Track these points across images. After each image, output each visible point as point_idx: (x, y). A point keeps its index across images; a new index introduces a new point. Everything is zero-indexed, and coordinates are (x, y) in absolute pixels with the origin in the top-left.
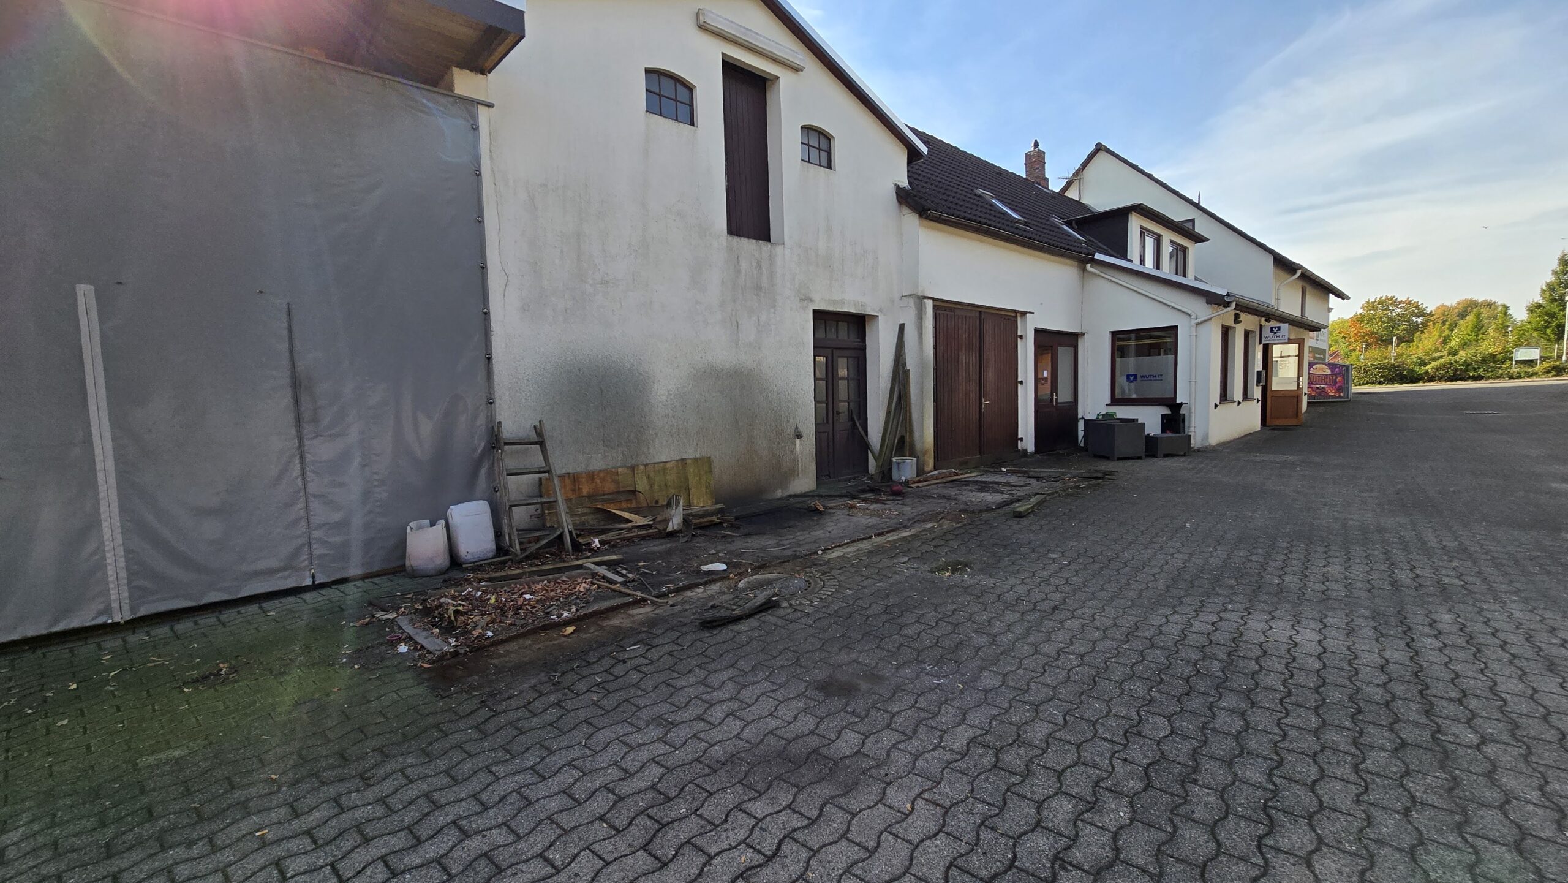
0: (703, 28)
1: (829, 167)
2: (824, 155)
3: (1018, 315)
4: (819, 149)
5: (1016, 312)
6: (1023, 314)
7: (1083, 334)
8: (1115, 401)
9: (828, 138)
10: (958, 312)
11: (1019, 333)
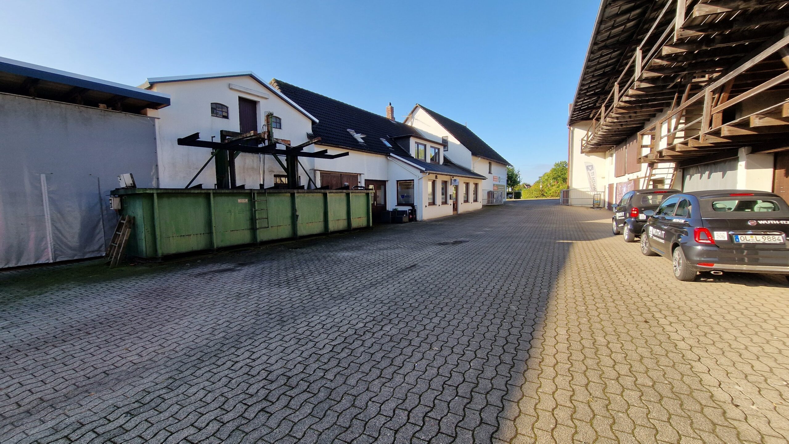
0: (231, 89)
1: (280, 128)
2: (278, 124)
3: (359, 175)
4: (276, 123)
5: (358, 174)
6: (360, 174)
7: (388, 181)
8: (399, 204)
9: (280, 119)
10: (331, 174)
11: (359, 181)
